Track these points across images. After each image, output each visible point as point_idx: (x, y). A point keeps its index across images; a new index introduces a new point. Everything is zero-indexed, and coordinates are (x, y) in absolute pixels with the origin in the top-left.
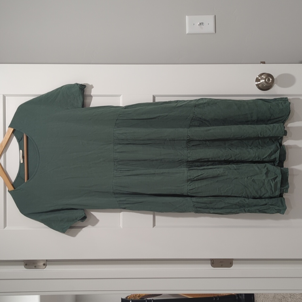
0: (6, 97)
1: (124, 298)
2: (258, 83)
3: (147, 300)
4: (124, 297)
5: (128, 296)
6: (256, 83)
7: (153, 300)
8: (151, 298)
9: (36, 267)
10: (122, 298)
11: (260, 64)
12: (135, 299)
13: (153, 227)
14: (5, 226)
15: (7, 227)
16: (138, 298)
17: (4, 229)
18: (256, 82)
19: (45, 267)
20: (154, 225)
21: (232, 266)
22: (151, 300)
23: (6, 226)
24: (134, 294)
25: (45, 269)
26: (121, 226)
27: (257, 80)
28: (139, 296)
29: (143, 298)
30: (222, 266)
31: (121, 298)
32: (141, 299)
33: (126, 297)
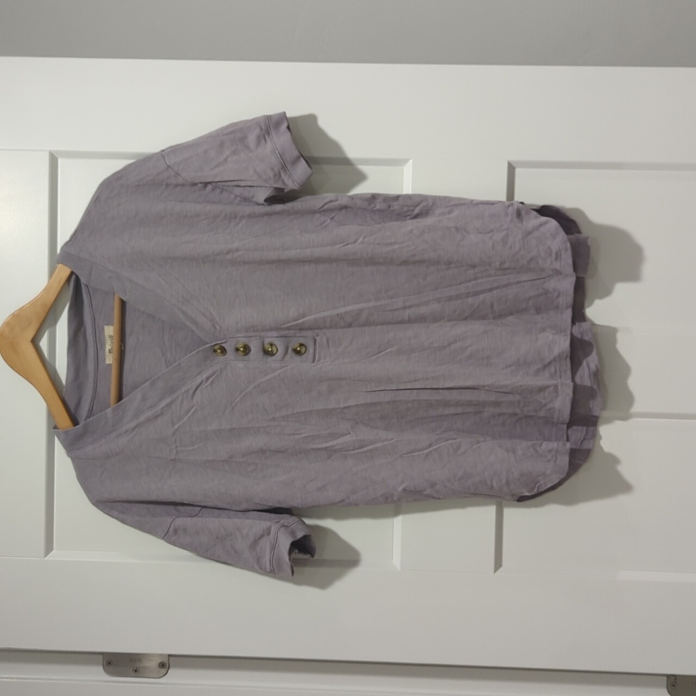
0: (60, 161)
9: (136, 672)
13: (495, 571)
14: (49, 548)
15: (54, 551)
17: (46, 559)
19: (164, 671)
20: (498, 564)
23: (52, 550)
25: (163, 680)
26: (397, 561)
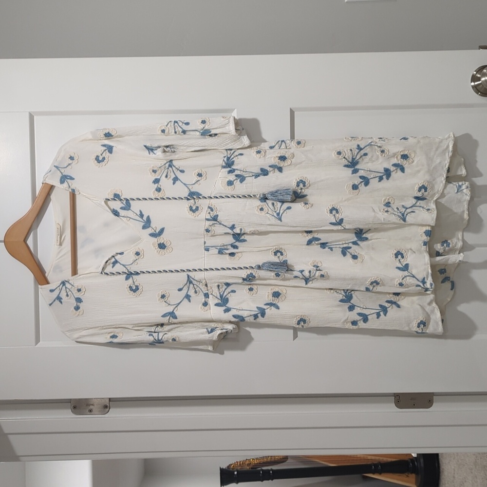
1: (224, 468)
2: (476, 83)
3: (262, 470)
4: (224, 466)
5: (231, 465)
6: (473, 84)
7: (272, 470)
8: (269, 468)
9: (91, 412)
10: (222, 467)
11: (479, 50)
12: (242, 470)
13: (294, 340)
14: (37, 340)
15: (41, 342)
16: (248, 468)
17: (36, 346)
18: (471, 82)
19: (106, 410)
20: (295, 336)
21: (431, 406)
22: (268, 471)
23: (39, 341)
24: (240, 462)
25: (107, 415)
27: (474, 79)
28: (249, 465)
29: (255, 467)
30: (414, 406)
31: (220, 468)
32: (252, 468)
33: (228, 467)
